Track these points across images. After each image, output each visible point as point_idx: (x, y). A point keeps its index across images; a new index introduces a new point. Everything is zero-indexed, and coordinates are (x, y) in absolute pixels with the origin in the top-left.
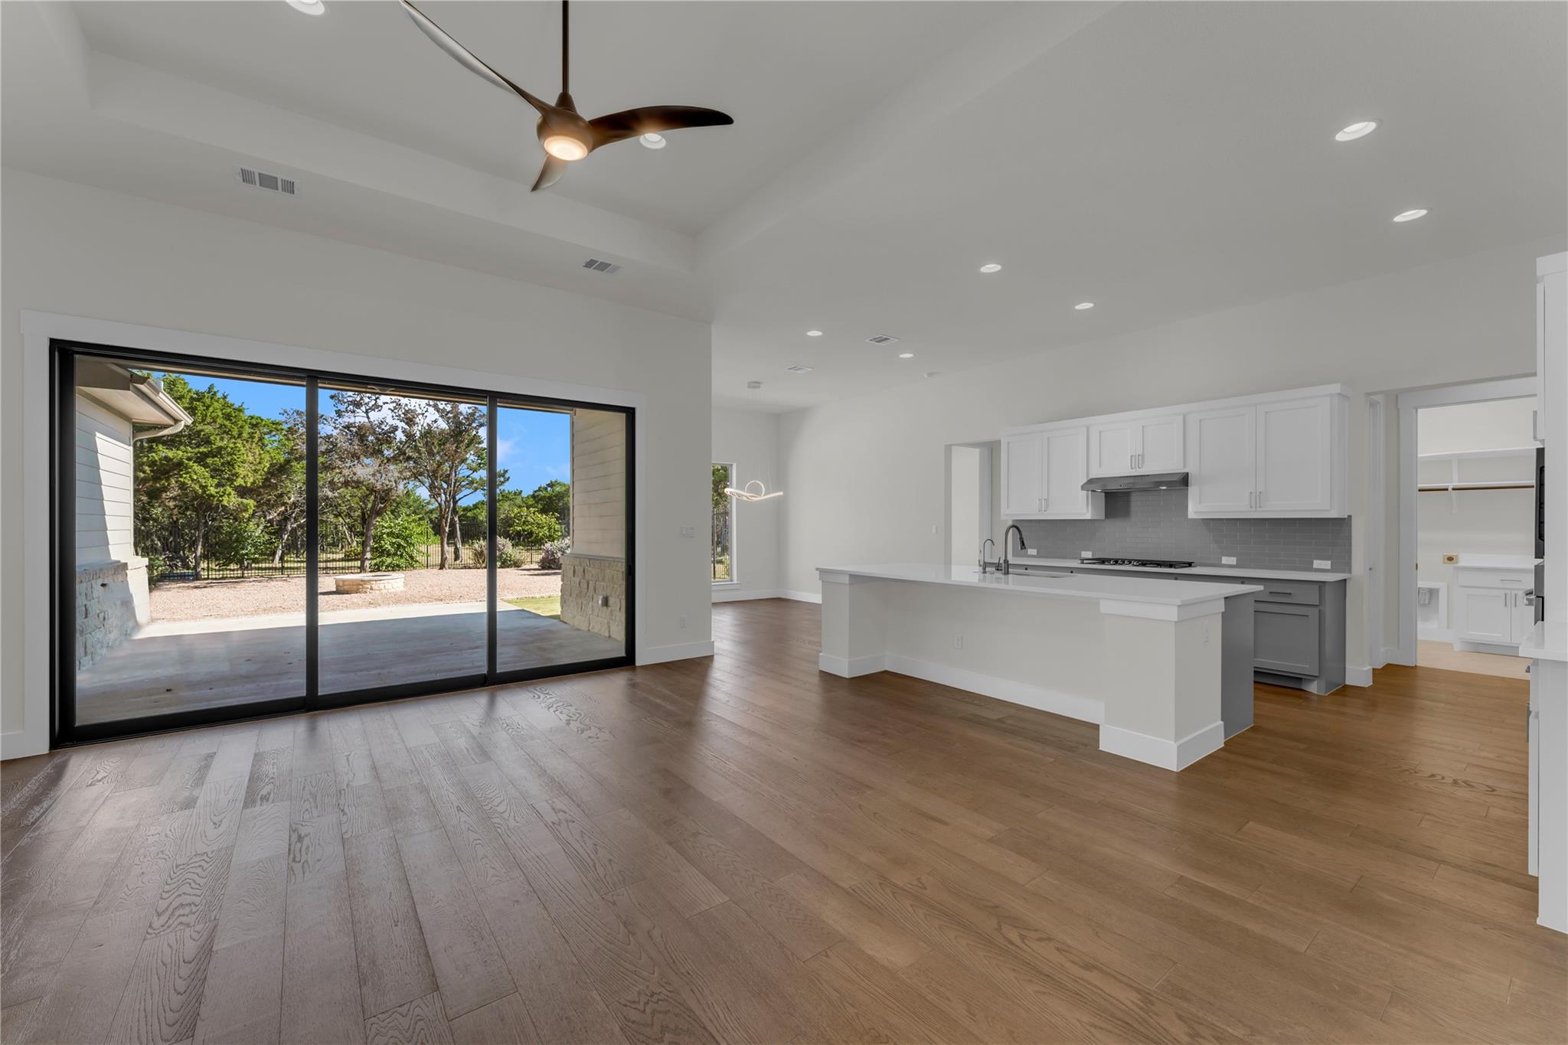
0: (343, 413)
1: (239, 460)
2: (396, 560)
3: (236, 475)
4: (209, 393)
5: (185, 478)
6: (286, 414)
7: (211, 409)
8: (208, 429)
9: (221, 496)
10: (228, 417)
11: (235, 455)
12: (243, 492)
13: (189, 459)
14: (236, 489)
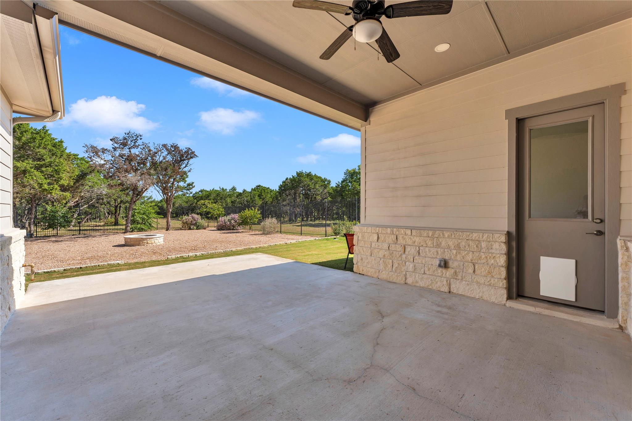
0: (117, 149)
1: (62, 169)
2: (143, 226)
3: (61, 178)
4: (43, 130)
5: (28, 178)
6: (86, 147)
7: (44, 140)
8: (43, 151)
9: (51, 190)
10: (54, 146)
11: (60, 166)
12: (64, 189)
13: (31, 168)
14: (60, 186)
